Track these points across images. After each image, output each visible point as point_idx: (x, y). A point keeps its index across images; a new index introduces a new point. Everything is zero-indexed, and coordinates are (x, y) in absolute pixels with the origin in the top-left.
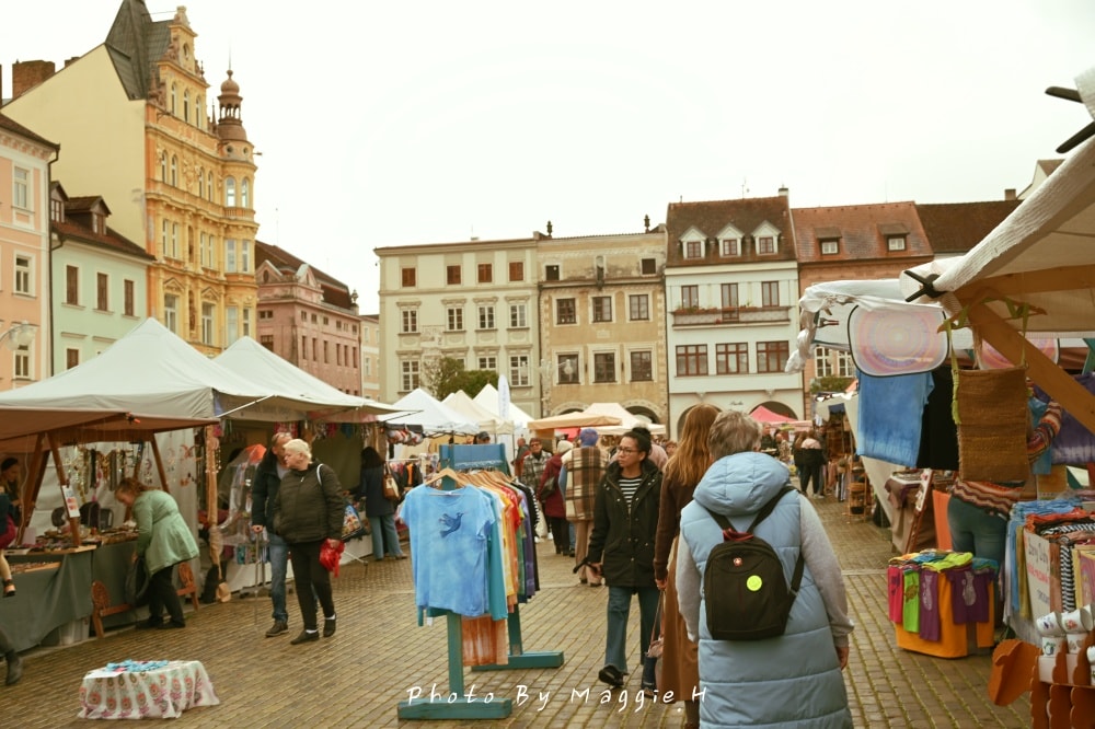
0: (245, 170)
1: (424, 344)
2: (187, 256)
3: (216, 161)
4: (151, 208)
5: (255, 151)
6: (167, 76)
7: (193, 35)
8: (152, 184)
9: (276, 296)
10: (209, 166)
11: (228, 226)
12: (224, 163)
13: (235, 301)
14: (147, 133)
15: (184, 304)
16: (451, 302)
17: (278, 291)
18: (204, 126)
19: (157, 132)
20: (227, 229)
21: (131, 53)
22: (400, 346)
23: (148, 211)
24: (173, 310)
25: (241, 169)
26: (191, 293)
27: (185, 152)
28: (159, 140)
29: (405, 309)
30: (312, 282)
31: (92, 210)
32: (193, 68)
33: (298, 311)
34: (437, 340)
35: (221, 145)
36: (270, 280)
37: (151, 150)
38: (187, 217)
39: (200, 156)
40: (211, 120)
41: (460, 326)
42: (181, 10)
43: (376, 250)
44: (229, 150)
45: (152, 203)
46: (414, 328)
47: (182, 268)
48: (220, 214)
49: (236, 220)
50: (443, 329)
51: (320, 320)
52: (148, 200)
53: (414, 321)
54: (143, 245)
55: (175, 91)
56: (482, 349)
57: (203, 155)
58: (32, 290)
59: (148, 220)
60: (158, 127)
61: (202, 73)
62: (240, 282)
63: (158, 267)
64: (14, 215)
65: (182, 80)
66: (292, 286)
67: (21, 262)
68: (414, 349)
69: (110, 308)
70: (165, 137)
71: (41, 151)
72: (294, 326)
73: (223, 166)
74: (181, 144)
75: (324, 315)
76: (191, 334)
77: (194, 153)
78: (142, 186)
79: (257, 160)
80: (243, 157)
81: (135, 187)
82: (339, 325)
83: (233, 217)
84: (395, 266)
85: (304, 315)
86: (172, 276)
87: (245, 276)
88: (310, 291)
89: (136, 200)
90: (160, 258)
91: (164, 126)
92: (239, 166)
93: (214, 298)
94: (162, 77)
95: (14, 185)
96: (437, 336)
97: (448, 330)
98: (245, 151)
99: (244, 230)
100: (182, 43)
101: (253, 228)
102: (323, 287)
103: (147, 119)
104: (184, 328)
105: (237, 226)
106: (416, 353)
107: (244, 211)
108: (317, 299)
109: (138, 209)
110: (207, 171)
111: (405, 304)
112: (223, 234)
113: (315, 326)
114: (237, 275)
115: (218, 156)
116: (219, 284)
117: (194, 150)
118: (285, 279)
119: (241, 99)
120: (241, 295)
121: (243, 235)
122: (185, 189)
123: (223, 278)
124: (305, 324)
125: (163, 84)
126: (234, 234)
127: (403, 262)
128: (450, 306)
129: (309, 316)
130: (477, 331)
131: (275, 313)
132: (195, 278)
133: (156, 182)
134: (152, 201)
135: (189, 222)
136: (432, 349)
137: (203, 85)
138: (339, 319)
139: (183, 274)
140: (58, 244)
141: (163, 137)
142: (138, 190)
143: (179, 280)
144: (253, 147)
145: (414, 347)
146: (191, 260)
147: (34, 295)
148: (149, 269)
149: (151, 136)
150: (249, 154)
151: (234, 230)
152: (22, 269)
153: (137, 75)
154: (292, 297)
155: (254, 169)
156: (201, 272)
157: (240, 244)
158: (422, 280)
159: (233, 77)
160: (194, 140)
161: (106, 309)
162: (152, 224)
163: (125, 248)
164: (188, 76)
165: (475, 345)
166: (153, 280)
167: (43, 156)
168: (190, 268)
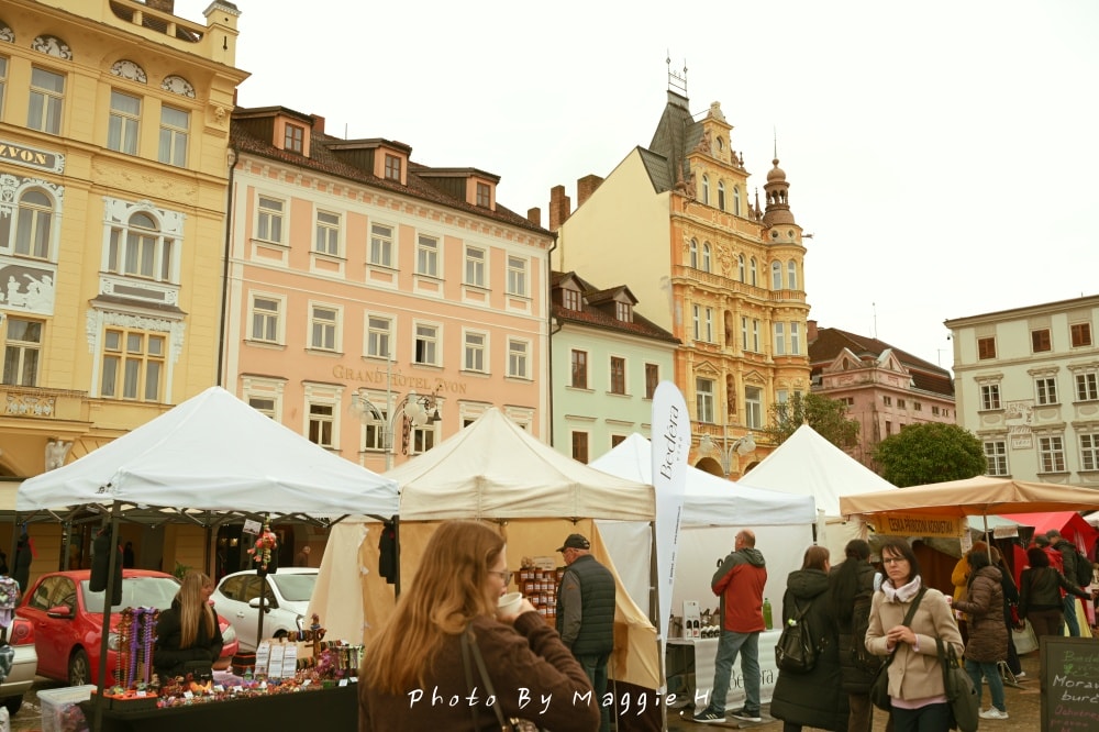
0: (791, 252)
1: (1010, 422)
2: (724, 339)
3: (760, 246)
4: (678, 293)
5: (804, 234)
6: (697, 167)
7: (729, 128)
8: (678, 270)
9: (855, 382)
10: (750, 252)
11: (774, 309)
12: (769, 249)
13: (785, 383)
14: (672, 221)
15: (721, 388)
16: (1039, 372)
17: (857, 378)
18: (744, 213)
19: (683, 220)
20: (774, 312)
21: (667, 154)
22: (982, 425)
23: (675, 296)
24: (708, 394)
25: (787, 252)
26: (729, 377)
27: (719, 238)
28: (686, 227)
29: (985, 383)
30: (897, 367)
31: (615, 299)
32: (729, 159)
33: (880, 397)
34: (1025, 417)
35: (765, 231)
36: (849, 367)
37: (677, 237)
38: (723, 301)
39: (738, 241)
40: (754, 208)
41: (1053, 399)
42: (716, 105)
43: (947, 323)
44: (775, 235)
45: (677, 288)
46: (997, 405)
47: (718, 351)
48: (766, 297)
49: (782, 302)
50: (1031, 404)
51: (909, 404)
52: (674, 285)
53: (996, 396)
54: (670, 330)
55: (706, 182)
56: (1084, 425)
57: (740, 240)
58: (529, 375)
59: (675, 306)
60: (685, 215)
61: (741, 163)
62: (790, 364)
63: (685, 351)
64: (508, 301)
65: (715, 170)
66: (871, 371)
67: (516, 346)
68: (997, 428)
69: (628, 390)
70: (692, 224)
71: (539, 241)
72: (875, 412)
73: (768, 251)
74: (714, 231)
75: (914, 400)
76: (729, 418)
77: (731, 239)
78: (668, 273)
79: (805, 243)
80: (788, 240)
81: (663, 275)
82: (935, 411)
83: (779, 301)
84: (970, 338)
85: (887, 401)
86: (706, 359)
87: (794, 358)
88: (895, 376)
89: (664, 287)
90: (688, 341)
91: (691, 213)
92: (784, 249)
93: (761, 382)
94: (692, 170)
95: (507, 273)
96: (1025, 412)
97: (1038, 404)
98: (791, 233)
99: (792, 312)
100: (714, 136)
101: (805, 310)
102: (911, 372)
103: (672, 208)
104: (722, 412)
105: (784, 308)
106: (1000, 432)
107: (791, 293)
108: (905, 384)
109: (665, 296)
110: (749, 257)
111: (984, 379)
112: (769, 317)
113: (903, 412)
114: (786, 358)
115: (762, 241)
116: (766, 367)
117: (730, 236)
118: (864, 365)
119: (787, 185)
120: (791, 378)
121: (792, 317)
122: (720, 274)
123: (770, 361)
124: (889, 409)
125: (693, 175)
126: (781, 316)
127: (981, 333)
128: (1039, 377)
129: (894, 401)
130: (1075, 404)
131: (856, 399)
132: (734, 361)
133: (683, 268)
134: (678, 286)
135: (724, 306)
136: (1020, 427)
137: (743, 174)
138: (936, 405)
139: (719, 358)
140: (557, 328)
141: (690, 225)
142: (666, 277)
143: (715, 363)
144: (802, 230)
145: (998, 426)
146: (727, 343)
147: (531, 379)
148: (677, 352)
149: (676, 224)
150: (794, 237)
151: (781, 313)
152: (518, 353)
153: (671, 173)
154: (872, 382)
155: (804, 251)
156: (742, 355)
157: (789, 327)
158: (1003, 351)
159: (779, 166)
160: (732, 227)
161: (622, 392)
162: (679, 310)
163: (650, 334)
164: (722, 166)
165: (1073, 419)
166: (680, 364)
167: (542, 245)
168: (728, 351)
